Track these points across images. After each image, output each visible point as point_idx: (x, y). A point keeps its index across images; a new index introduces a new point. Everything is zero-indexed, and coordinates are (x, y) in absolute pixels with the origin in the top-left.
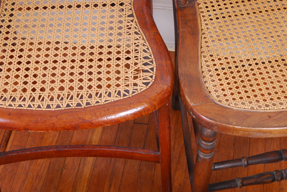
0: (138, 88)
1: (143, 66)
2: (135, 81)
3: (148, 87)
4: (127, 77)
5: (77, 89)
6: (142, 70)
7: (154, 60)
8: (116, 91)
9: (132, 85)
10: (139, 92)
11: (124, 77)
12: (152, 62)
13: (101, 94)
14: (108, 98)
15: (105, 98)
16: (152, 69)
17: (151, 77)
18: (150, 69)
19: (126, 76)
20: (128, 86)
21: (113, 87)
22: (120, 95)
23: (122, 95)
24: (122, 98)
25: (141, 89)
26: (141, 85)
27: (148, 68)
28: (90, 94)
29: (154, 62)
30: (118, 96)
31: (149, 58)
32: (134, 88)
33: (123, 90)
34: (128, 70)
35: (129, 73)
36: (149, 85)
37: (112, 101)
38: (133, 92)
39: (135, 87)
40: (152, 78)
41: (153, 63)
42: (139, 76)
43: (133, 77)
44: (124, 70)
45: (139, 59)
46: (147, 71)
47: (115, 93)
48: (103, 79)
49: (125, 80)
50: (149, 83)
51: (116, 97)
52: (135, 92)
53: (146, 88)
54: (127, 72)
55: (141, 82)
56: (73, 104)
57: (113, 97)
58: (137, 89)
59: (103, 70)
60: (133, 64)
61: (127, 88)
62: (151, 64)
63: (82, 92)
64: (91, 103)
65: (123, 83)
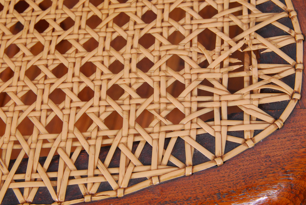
0: (246, 127)
1: (260, 39)
2: (235, 100)
3: (279, 124)
4: (206, 82)
5: (43, 130)
6: (257, 52)
7: (293, 14)
8: (167, 140)
9: (225, 115)
10: (250, 144)
11: (195, 84)
12: (287, 21)
13: (118, 150)
14: (142, 172)
15: (130, 169)
16: (290, 50)
17: (290, 80)
18: (282, 49)
19: (202, 77)
20: (208, 118)
21: (160, 124)
22: (183, 159)
23: (189, 159)
24: (189, 171)
25: (256, 132)
26: (255, 115)
27: (275, 45)
28: (83, 151)
29: (295, 23)
30: (174, 161)
31: (278, 10)
32: (231, 129)
33: (194, 134)
34: (207, 55)
35: (212, 65)
36: (284, 116)
37: (156, 181)
38: (230, 146)
39: (236, 125)
40: (292, 85)
41: (292, 28)
42: (246, 79)
43: (225, 82)
44: (195, 56)
45: (245, 13)
46: (272, 58)
47: (165, 147)
48: (129, 91)
49: (201, 93)
50: (283, 105)
51: (170, 164)
52: (237, 145)
53: (272, 129)
54: (204, 65)
55: (256, 103)
56: (26, 192)
57: (160, 164)
58: (240, 134)
59: (127, 57)
60: (226, 30)
61: (206, 129)
62: (286, 29)
63: (56, 144)
64: (82, 190)
65: (194, 106)
